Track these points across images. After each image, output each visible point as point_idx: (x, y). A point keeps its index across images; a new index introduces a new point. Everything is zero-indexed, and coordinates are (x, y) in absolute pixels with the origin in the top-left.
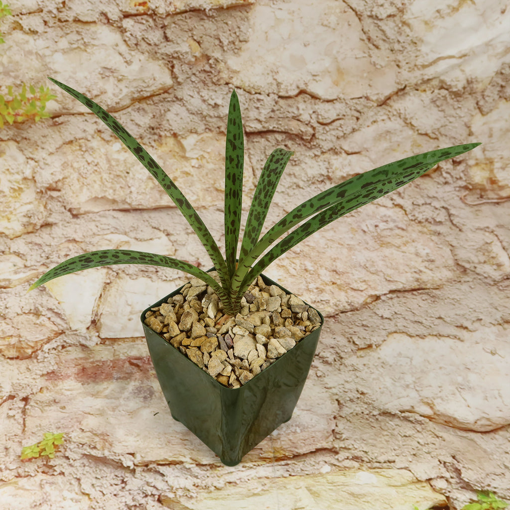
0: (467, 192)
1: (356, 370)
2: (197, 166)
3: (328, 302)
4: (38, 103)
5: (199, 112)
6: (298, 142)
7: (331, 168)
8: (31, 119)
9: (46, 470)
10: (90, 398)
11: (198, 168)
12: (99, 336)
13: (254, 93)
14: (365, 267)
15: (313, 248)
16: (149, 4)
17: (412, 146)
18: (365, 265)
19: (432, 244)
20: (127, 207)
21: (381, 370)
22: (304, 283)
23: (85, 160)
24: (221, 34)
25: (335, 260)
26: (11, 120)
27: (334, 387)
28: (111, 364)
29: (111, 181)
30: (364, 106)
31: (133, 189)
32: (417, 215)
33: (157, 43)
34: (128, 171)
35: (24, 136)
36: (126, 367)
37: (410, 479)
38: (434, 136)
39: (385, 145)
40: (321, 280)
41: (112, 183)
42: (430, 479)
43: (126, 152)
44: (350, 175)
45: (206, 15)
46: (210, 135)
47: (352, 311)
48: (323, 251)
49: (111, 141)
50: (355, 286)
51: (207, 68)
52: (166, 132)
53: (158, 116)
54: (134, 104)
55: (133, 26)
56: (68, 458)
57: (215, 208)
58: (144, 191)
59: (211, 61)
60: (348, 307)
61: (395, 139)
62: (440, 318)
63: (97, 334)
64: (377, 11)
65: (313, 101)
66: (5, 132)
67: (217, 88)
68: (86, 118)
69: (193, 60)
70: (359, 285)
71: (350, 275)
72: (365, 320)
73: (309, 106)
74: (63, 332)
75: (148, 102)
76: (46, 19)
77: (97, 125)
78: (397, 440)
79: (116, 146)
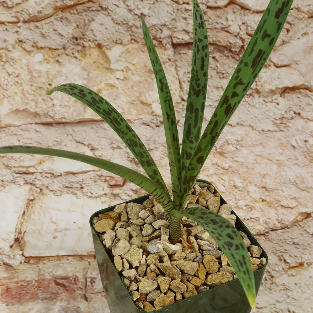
1: (287, 289)
2: (122, 78)
3: (257, 219)
5: (125, 22)
6: (227, 55)
7: (260, 82)
11: (123, 80)
12: (23, 255)
13: (182, 3)
14: (295, 184)
15: (242, 164)
18: (295, 181)
20: (50, 120)
22: (234, 200)
23: (5, 71)
25: (264, 176)
27: (265, 307)
28: (36, 284)
29: (32, 93)
30: (295, 18)
31: (55, 101)
34: (51, 83)
36: (52, 288)
40: (251, 197)
41: (34, 95)
43: (48, 63)
44: (279, 88)
46: (135, 46)
47: (282, 229)
48: (252, 167)
49: (33, 51)
50: (285, 203)
52: (90, 43)
53: (82, 26)
54: (58, 13)
57: (141, 122)
58: (67, 104)
60: (279, 225)
63: (21, 252)
65: (242, 11)
68: (6, 27)
70: (289, 202)
71: (280, 192)
72: (296, 238)
73: (239, 17)
75: (72, 11)
77: (18, 35)
79: (39, 57)
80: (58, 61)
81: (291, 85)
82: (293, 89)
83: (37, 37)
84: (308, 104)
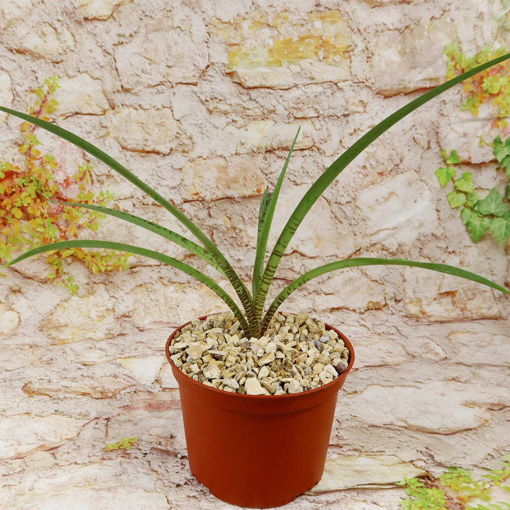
0: (407, 319)
1: (348, 405)
4: (123, 258)
7: (315, 304)
8: (116, 269)
9: (124, 455)
10: (155, 419)
16: (200, 194)
17: (368, 289)
19: (389, 344)
21: (366, 405)
23: (149, 298)
24: (243, 213)
26: (103, 269)
28: (170, 402)
29: (166, 311)
31: (181, 316)
32: (376, 330)
33: (204, 218)
34: (178, 305)
35: (110, 280)
37: (398, 461)
38: (381, 282)
39: (350, 288)
42: (413, 461)
43: (177, 292)
44: (328, 308)
45: (235, 201)
49: (168, 285)
51: (234, 235)
54: (186, 259)
55: (189, 208)
56: (140, 449)
59: (237, 231)
61: (356, 284)
62: (402, 379)
63: (160, 386)
64: (339, 199)
65: (302, 257)
66: (98, 277)
67: (240, 248)
68: (153, 268)
69: (226, 229)
73: (299, 261)
74: (134, 385)
76: (135, 203)
77: (160, 273)
78: (384, 439)
79: (172, 288)
80: (184, 292)
81: (336, 307)
82: (338, 309)
83: (172, 275)
84: (349, 317)
